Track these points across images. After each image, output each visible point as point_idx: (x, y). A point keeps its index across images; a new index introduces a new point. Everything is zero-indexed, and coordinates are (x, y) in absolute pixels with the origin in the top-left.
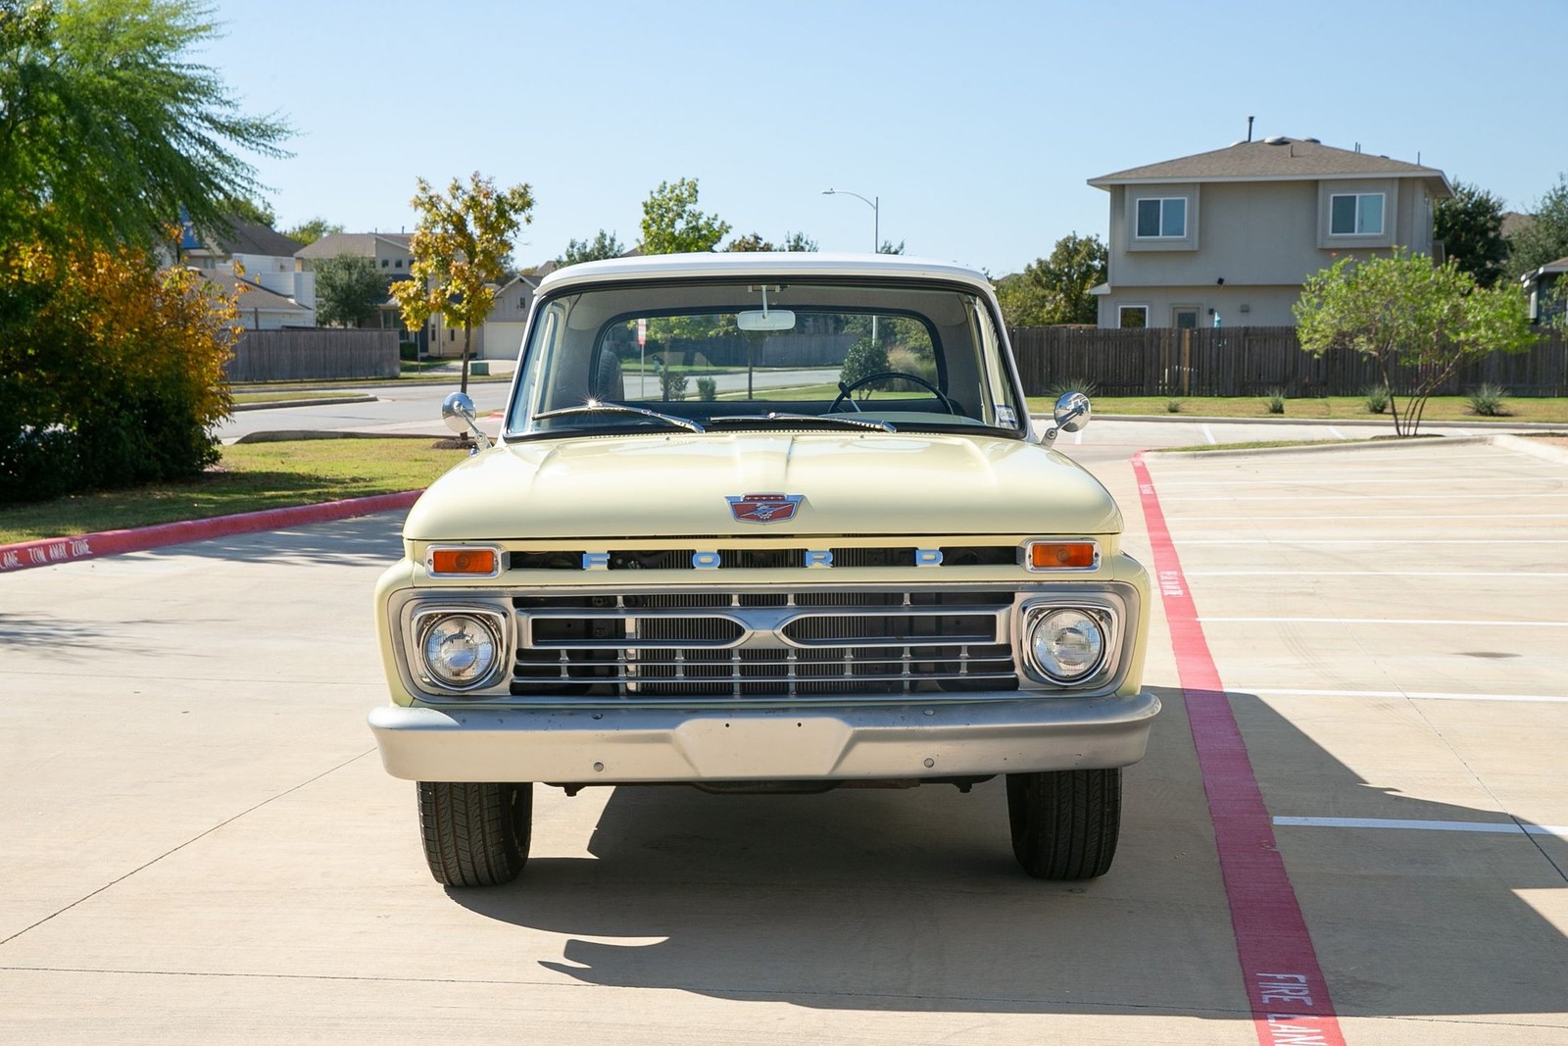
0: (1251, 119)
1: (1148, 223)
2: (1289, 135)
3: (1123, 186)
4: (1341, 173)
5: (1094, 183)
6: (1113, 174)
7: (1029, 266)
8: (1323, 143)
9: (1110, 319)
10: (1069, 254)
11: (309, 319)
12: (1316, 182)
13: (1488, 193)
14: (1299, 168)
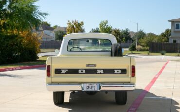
1: (177, 27)
3: (173, 22)
5: (169, 21)
9: (171, 41)
11: (54, 40)
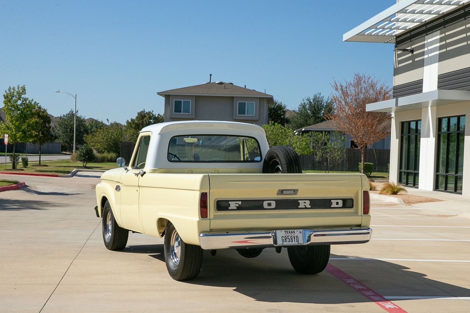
0: (211, 75)
2: (223, 81)
3: (169, 95)
4: (241, 95)
5: (160, 94)
6: (166, 91)
7: (128, 121)
8: (234, 84)
10: (142, 117)
12: (233, 97)
13: (281, 103)
14: (228, 92)
